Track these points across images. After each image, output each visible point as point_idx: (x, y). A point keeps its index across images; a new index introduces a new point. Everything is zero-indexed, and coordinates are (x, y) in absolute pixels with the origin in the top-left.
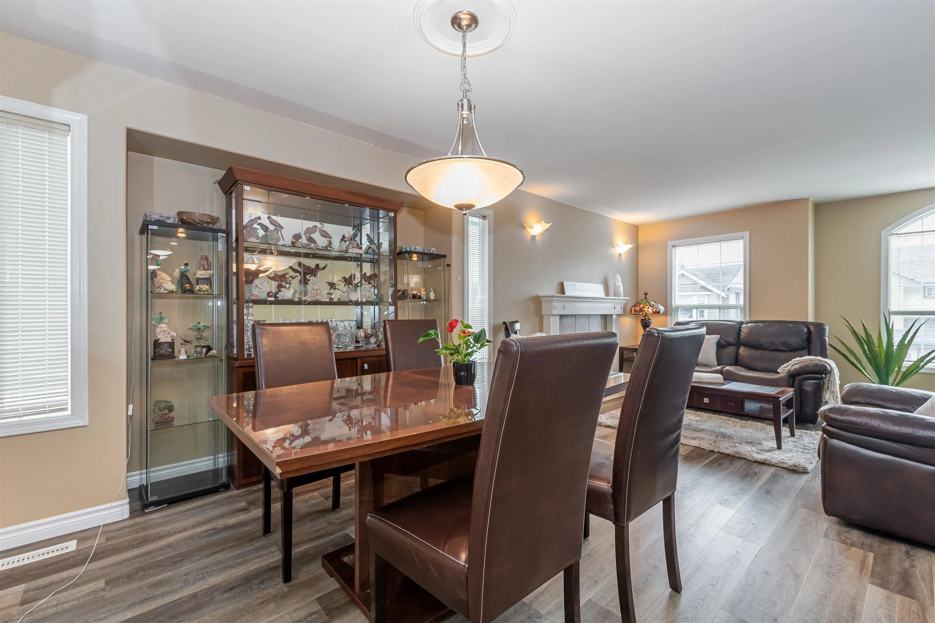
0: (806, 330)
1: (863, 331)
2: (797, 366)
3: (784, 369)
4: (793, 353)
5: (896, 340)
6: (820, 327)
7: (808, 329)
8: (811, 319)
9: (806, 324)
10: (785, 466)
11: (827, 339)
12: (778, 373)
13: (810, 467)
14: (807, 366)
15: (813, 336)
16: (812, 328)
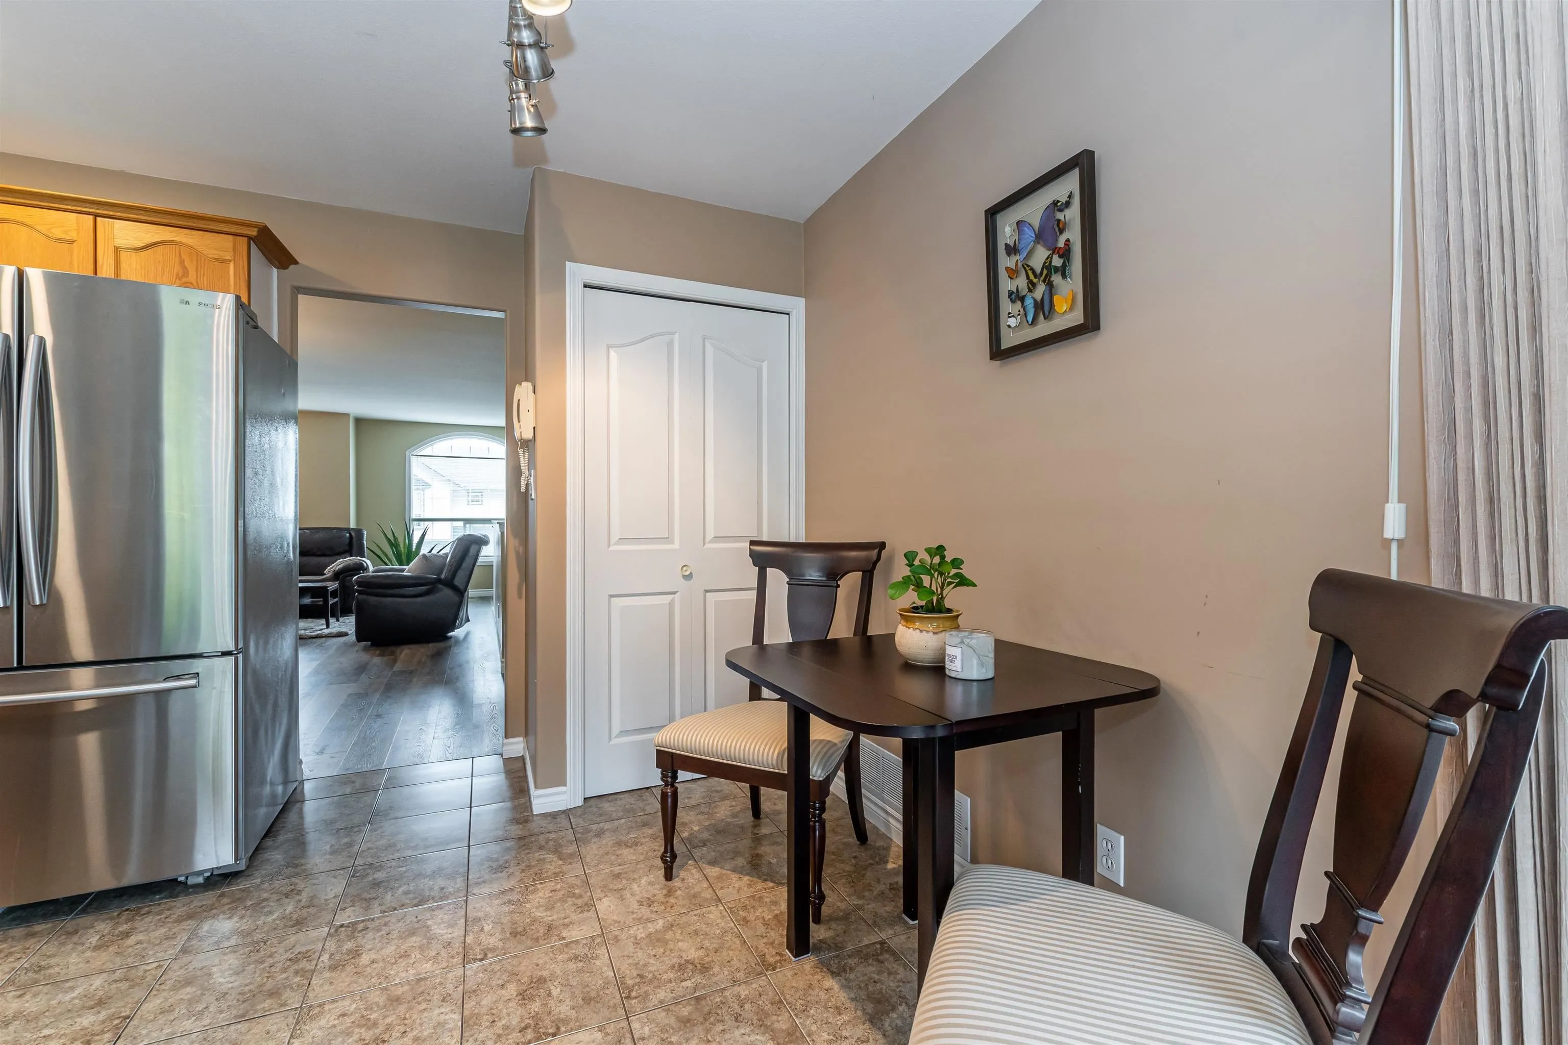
0: (348, 535)
1: (392, 535)
2: (341, 566)
3: (329, 571)
4: (336, 557)
5: (416, 539)
6: (359, 532)
7: (350, 534)
8: (353, 525)
9: (348, 530)
10: (333, 635)
11: (365, 542)
12: (325, 574)
13: (350, 632)
14: (349, 565)
15: (354, 540)
16: (353, 534)
